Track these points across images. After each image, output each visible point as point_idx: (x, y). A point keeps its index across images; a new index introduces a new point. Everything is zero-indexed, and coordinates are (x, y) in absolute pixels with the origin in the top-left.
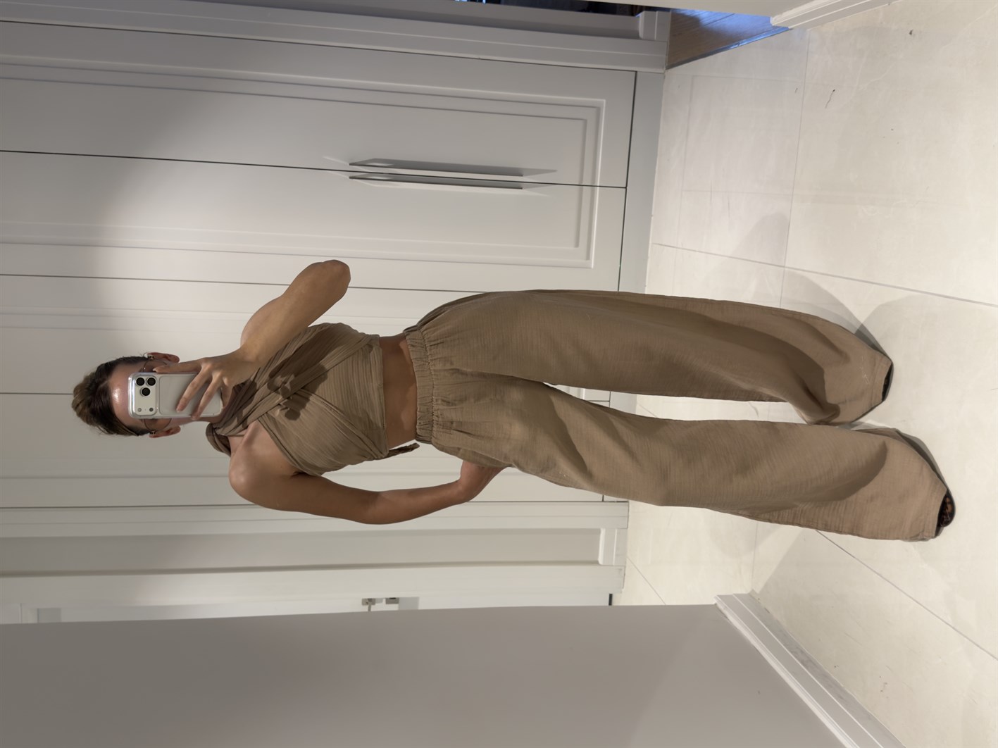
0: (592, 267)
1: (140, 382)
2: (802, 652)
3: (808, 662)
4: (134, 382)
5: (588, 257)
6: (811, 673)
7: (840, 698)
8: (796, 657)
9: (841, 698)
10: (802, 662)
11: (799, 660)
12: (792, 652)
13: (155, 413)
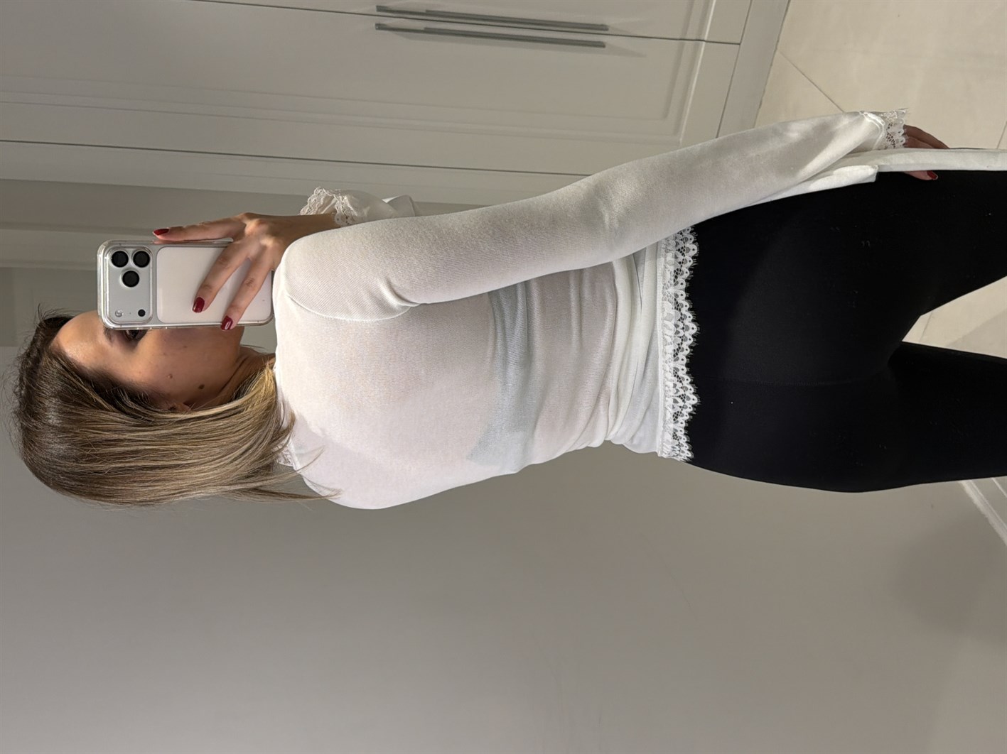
1: (119, 259)
4: (108, 258)
13: (150, 319)
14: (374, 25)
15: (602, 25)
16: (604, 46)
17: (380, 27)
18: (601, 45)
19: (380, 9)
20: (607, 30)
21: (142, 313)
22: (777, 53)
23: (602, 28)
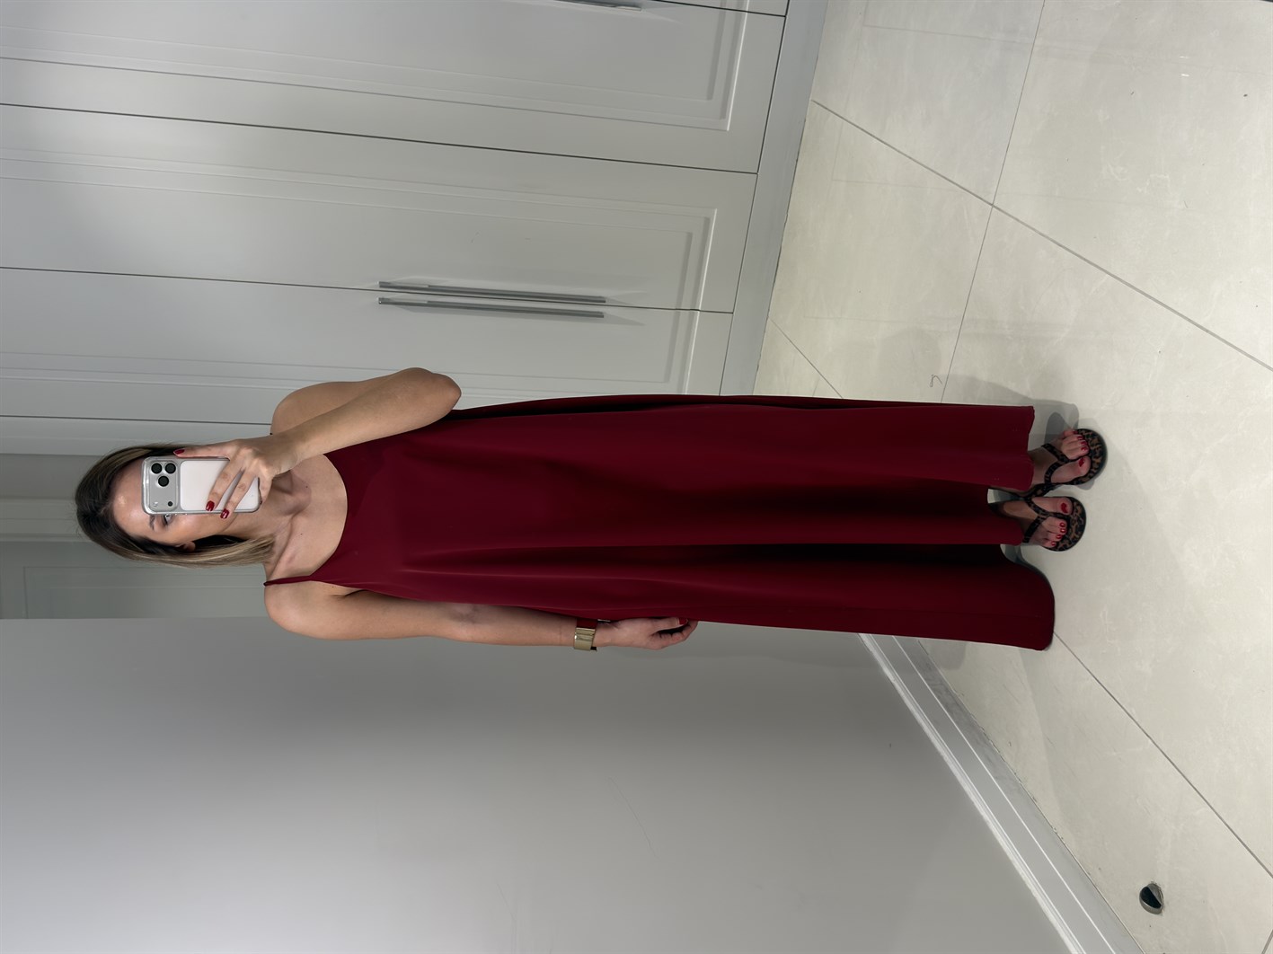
0: (728, 129)
1: (156, 469)
2: (947, 690)
3: (955, 706)
4: (150, 469)
5: (723, 115)
6: (956, 722)
7: (988, 761)
8: (939, 698)
9: (990, 760)
10: (946, 707)
11: (942, 702)
12: (933, 690)
13: (176, 508)
14: (378, 299)
15: (600, 297)
16: (603, 317)
17: (383, 302)
18: (600, 315)
19: (385, 286)
20: (604, 302)
21: (170, 504)
22: (769, 320)
23: (600, 301)
